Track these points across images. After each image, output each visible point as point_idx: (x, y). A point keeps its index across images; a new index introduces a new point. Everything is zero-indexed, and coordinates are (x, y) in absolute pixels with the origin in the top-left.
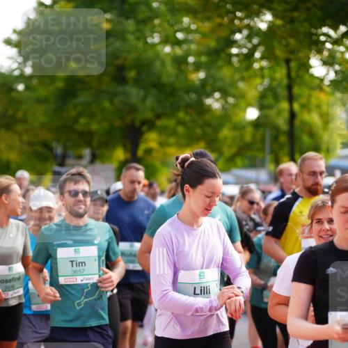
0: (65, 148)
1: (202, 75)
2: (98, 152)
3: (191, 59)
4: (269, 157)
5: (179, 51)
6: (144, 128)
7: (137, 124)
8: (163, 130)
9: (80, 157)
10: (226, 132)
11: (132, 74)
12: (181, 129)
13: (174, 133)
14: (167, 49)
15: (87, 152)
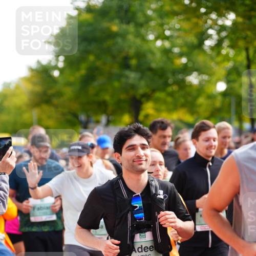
0: (88, 117)
1: (184, 60)
2: (111, 118)
3: (176, 50)
4: (234, 117)
5: (167, 44)
6: (143, 100)
7: (138, 97)
8: (157, 101)
9: (98, 122)
10: (201, 100)
11: (134, 62)
12: (169, 99)
13: (165, 102)
14: (159, 43)
15: (103, 119)
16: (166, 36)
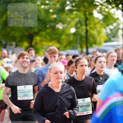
0: (6, 42)
1: (55, 16)
2: (18, 43)
3: (51, 11)
4: (79, 46)
5: (47, 7)
6: (35, 35)
8: (41, 36)
9: (11, 45)
10: (63, 37)
12: (48, 36)
13: (45, 37)
14: (43, 7)
15: (14, 43)
16: (46, 3)
